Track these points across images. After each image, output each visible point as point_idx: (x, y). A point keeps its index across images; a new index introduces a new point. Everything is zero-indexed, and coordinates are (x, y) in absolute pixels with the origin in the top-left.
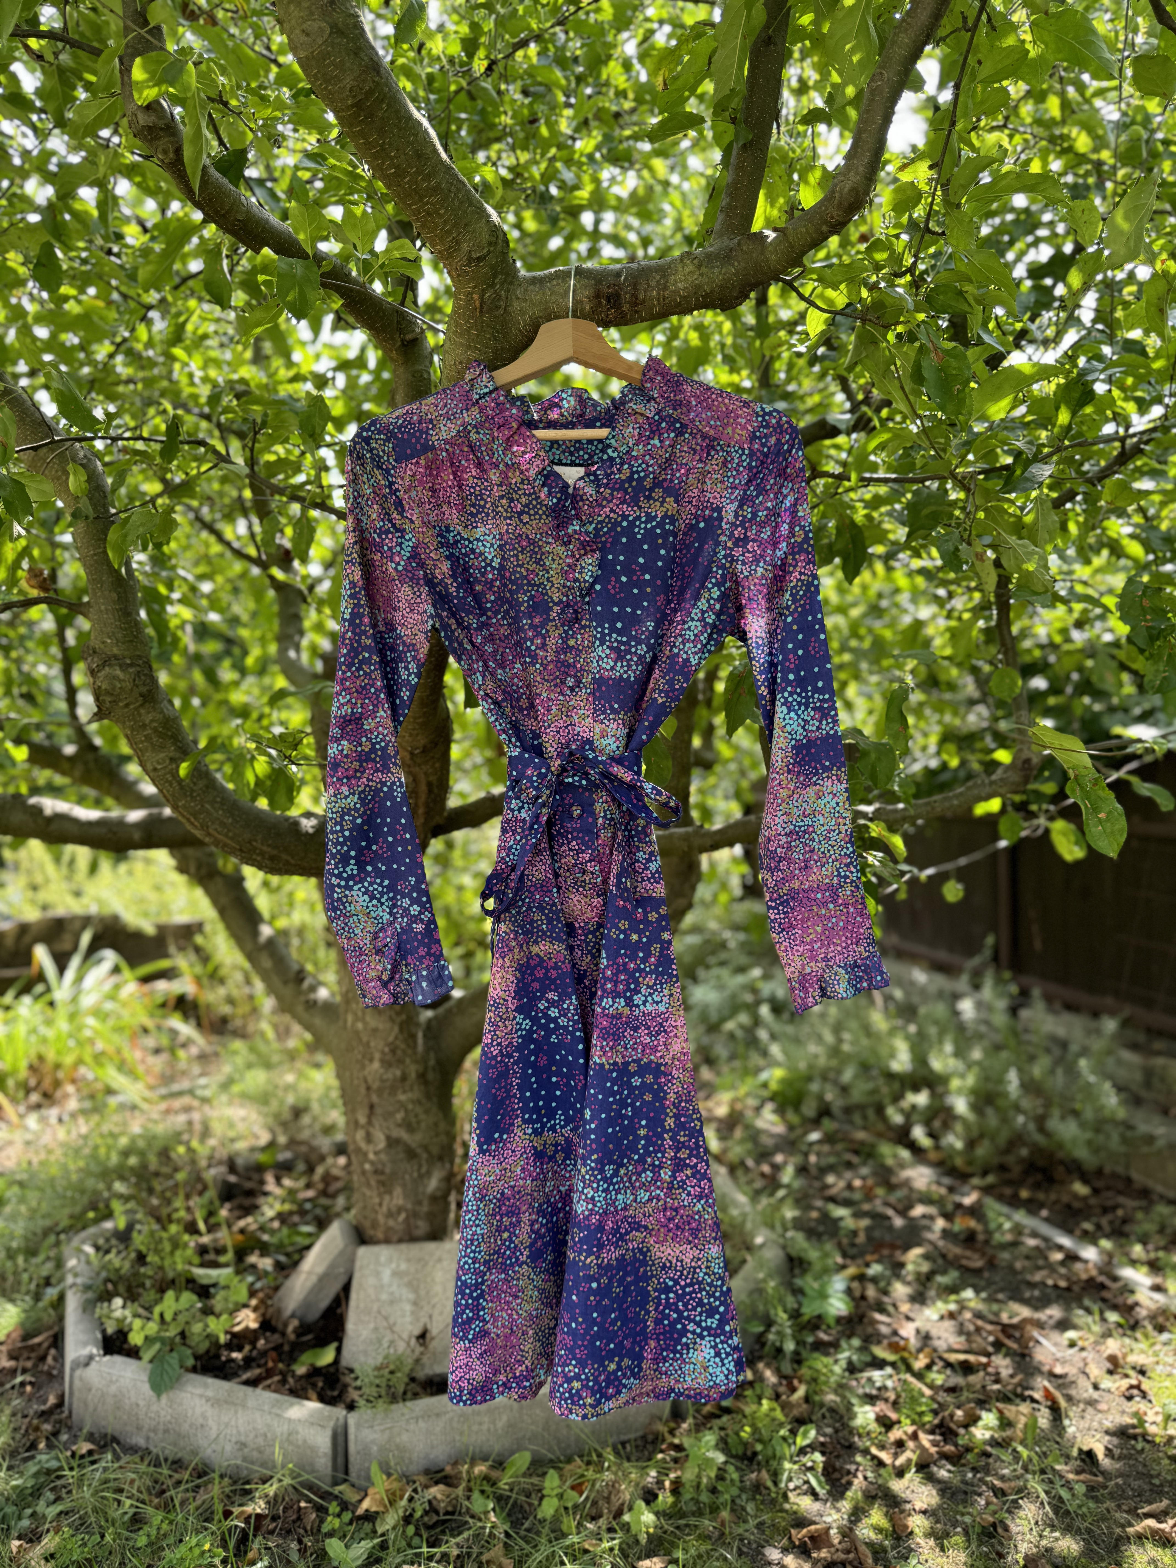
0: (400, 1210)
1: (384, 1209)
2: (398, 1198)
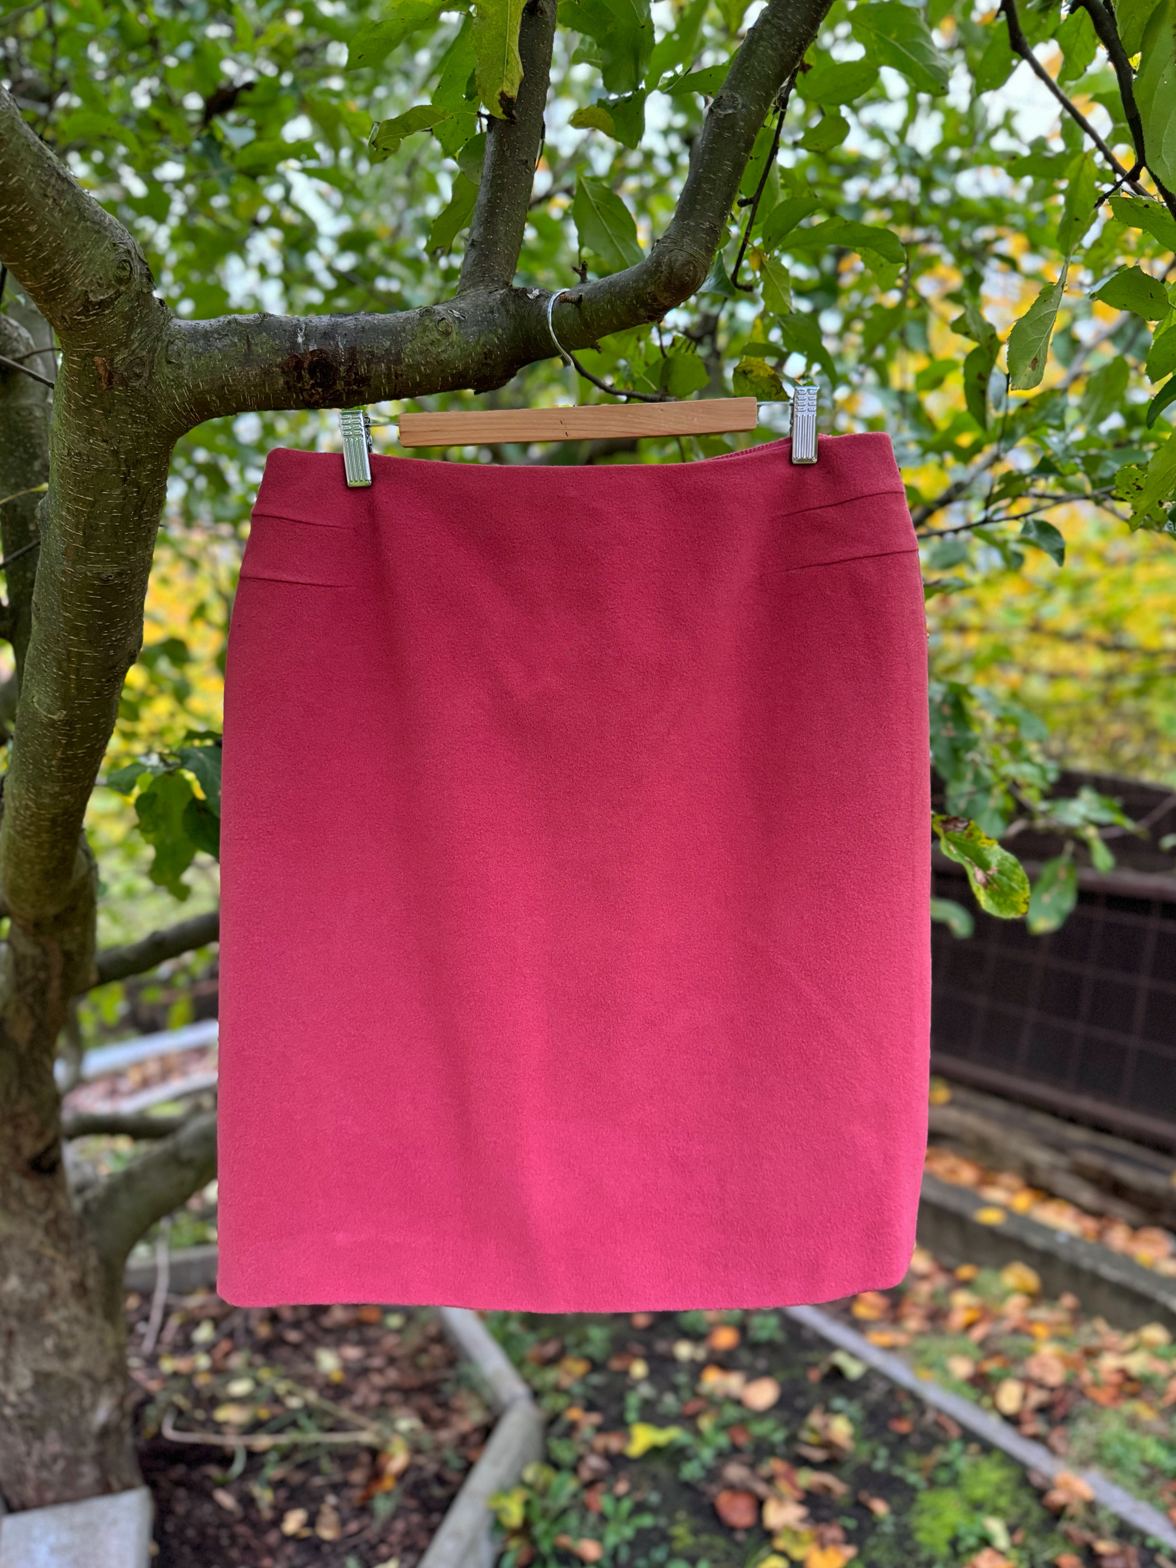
0: (55, 1458)
1: (35, 1458)
2: (53, 1445)
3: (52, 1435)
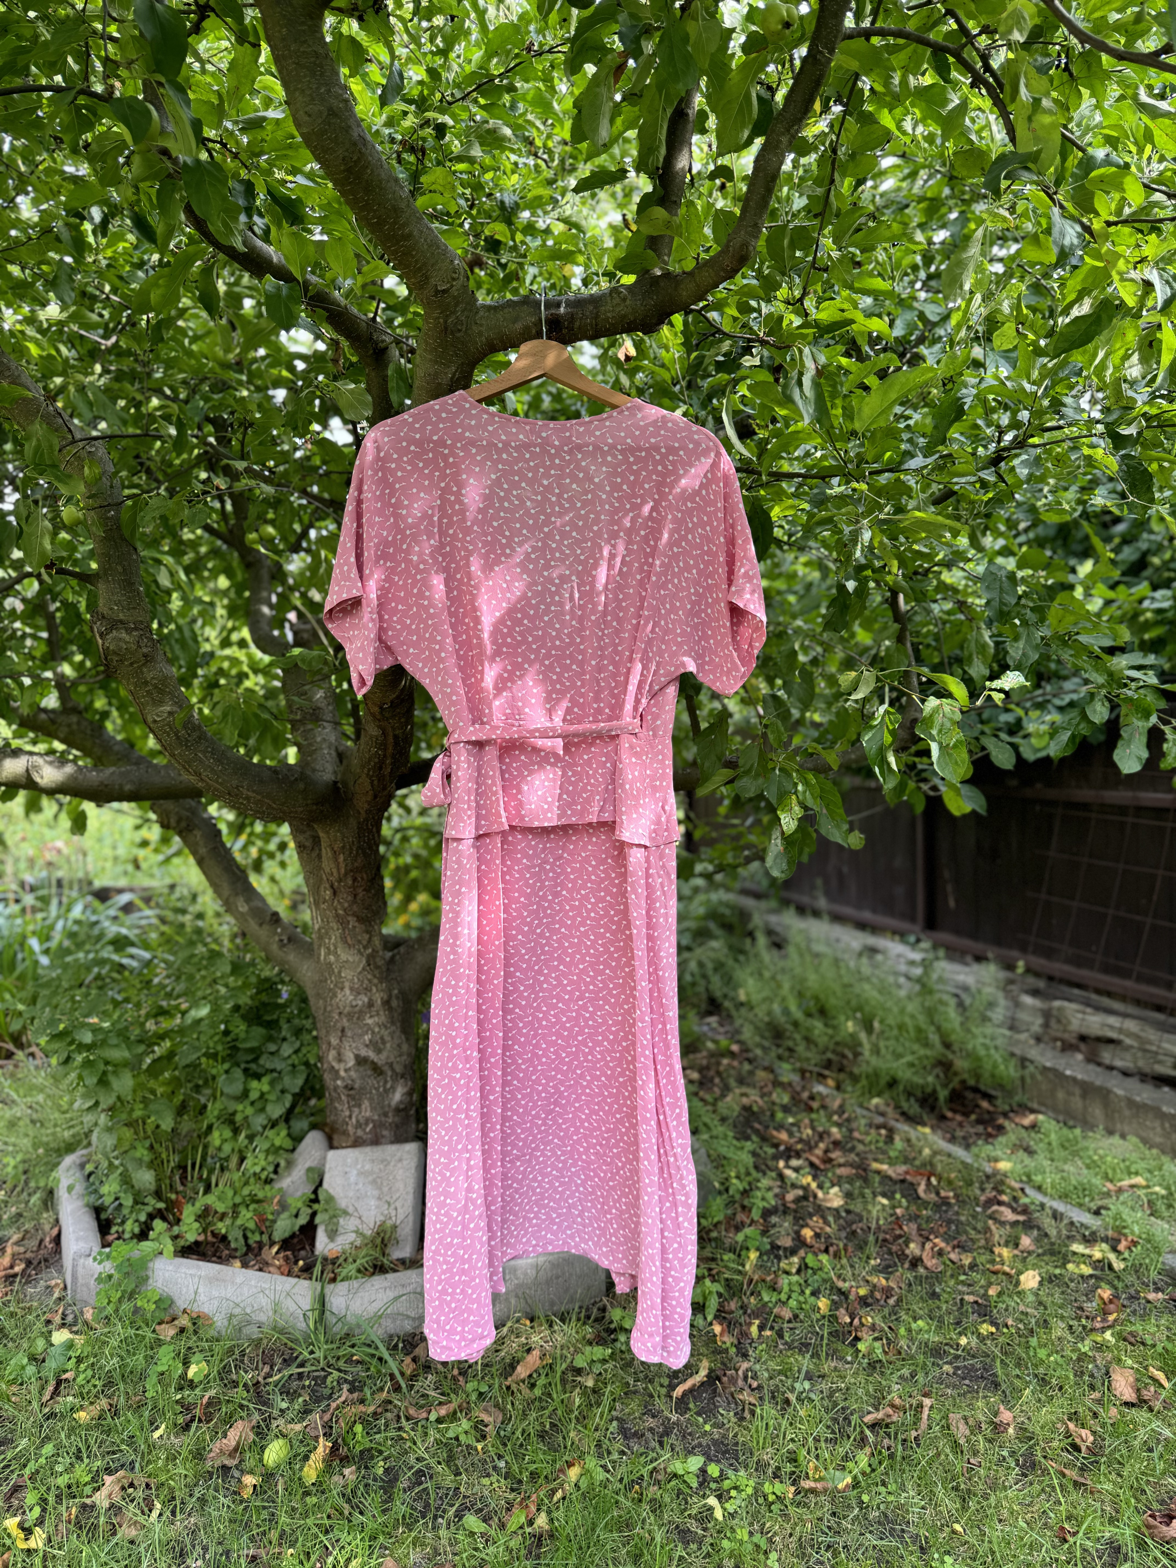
0: (367, 1121)
1: (354, 1120)
2: (366, 1111)
3: (366, 1104)
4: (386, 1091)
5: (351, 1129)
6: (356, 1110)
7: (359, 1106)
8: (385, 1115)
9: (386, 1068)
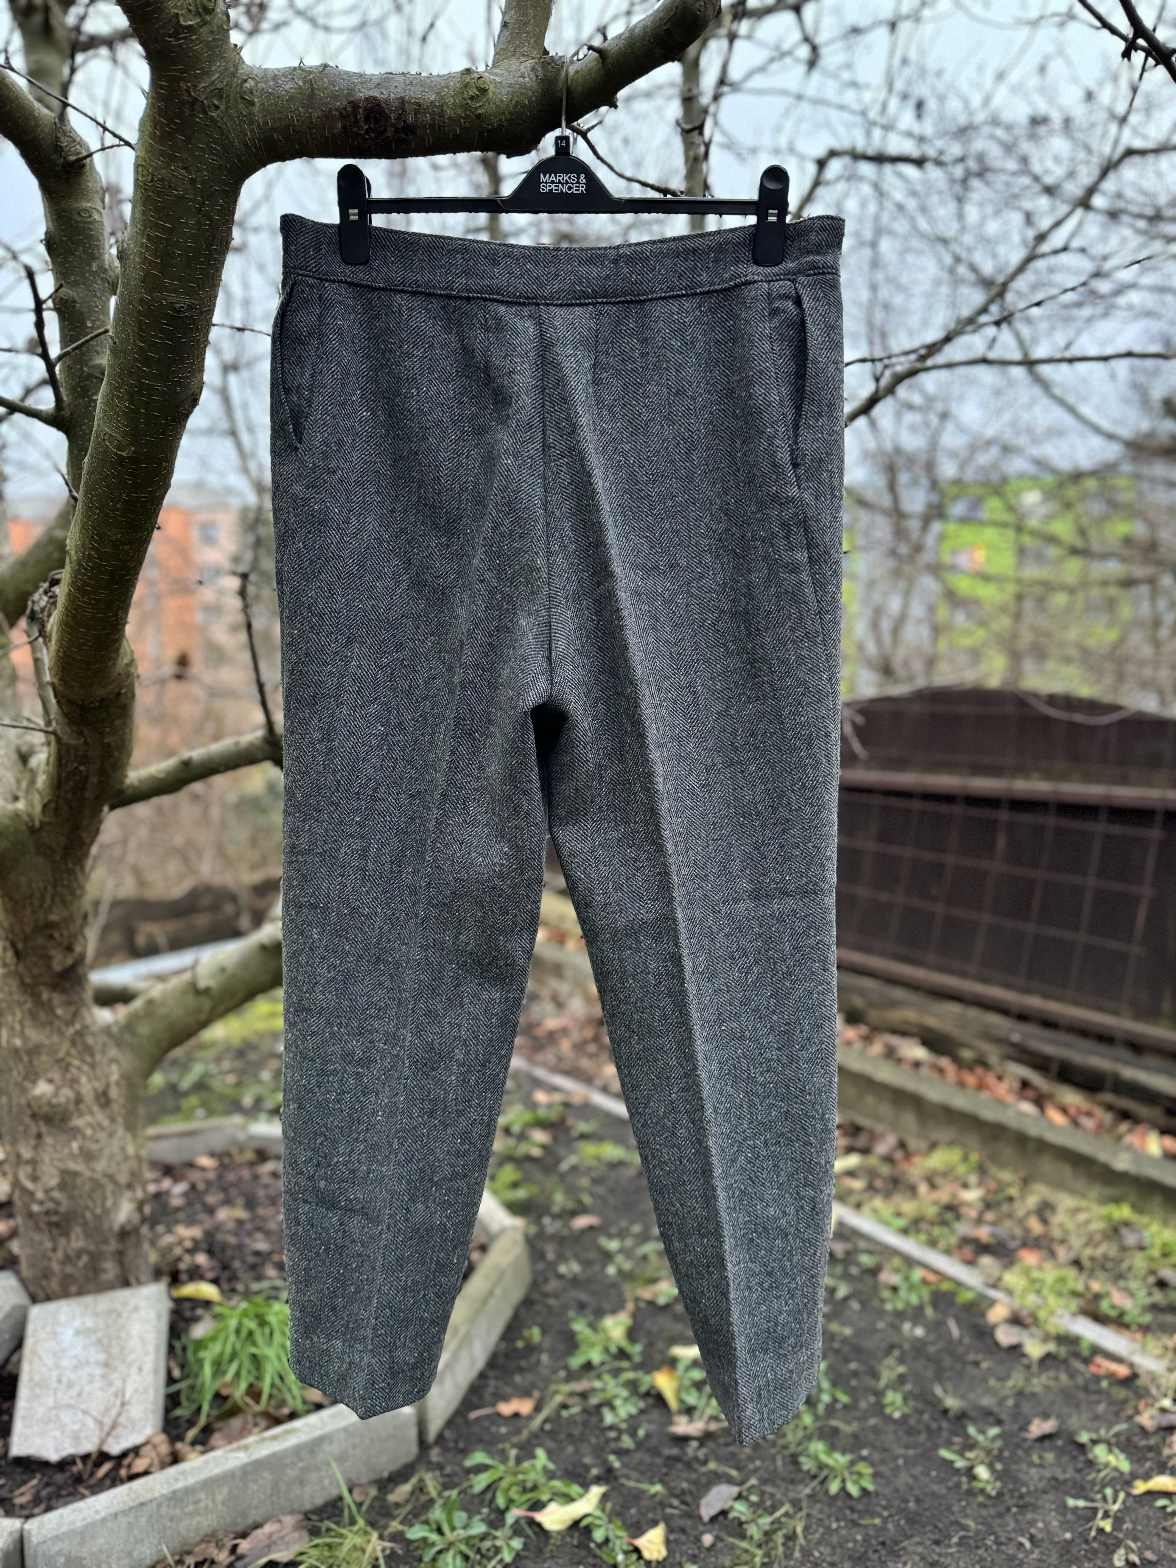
0: (79, 1254)
1: (60, 1254)
2: (78, 1241)
3: (77, 1231)
4: (106, 1212)
5: (55, 1267)
6: (62, 1241)
7: (66, 1234)
8: (106, 1241)
9: (104, 1181)
